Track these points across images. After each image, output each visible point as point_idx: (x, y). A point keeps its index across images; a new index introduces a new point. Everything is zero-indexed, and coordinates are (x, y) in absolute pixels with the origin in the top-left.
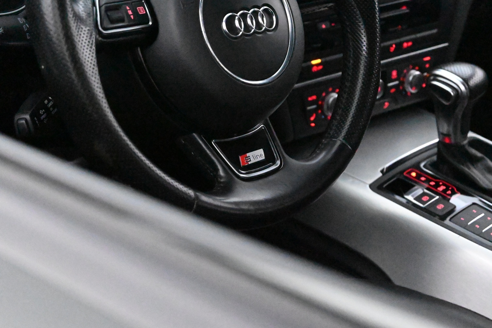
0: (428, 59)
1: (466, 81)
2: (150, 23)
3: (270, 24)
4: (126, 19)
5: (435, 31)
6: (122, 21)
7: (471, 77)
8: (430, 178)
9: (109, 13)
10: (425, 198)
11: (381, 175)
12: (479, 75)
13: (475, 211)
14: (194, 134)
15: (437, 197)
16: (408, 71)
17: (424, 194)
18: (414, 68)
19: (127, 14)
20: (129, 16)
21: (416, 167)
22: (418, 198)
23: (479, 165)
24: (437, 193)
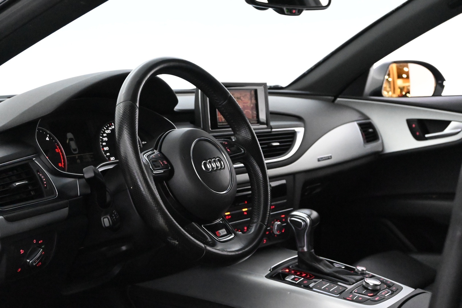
0: (283, 216)
1: (309, 216)
2: (170, 168)
3: (221, 166)
4: (160, 166)
5: (285, 201)
6: (159, 167)
7: (311, 214)
8: (296, 271)
9: (154, 163)
10: (296, 279)
11: (270, 272)
12: (315, 214)
13: (324, 283)
14: (193, 223)
15: (303, 279)
16: (274, 222)
17: (295, 278)
18: (277, 221)
19: (161, 163)
20: (161, 164)
21: (288, 267)
22: (293, 279)
23: (321, 263)
24: (302, 277)
